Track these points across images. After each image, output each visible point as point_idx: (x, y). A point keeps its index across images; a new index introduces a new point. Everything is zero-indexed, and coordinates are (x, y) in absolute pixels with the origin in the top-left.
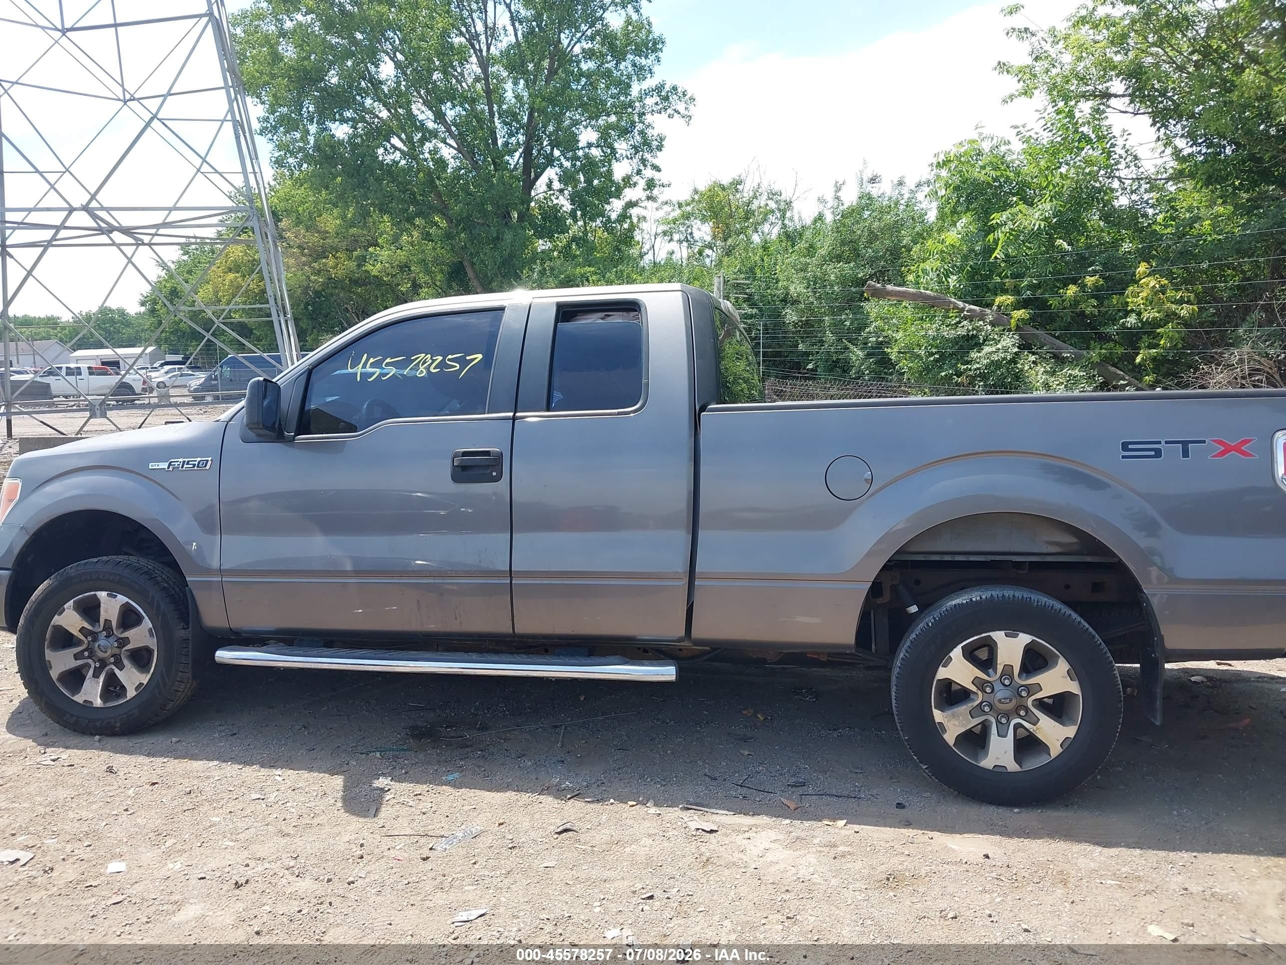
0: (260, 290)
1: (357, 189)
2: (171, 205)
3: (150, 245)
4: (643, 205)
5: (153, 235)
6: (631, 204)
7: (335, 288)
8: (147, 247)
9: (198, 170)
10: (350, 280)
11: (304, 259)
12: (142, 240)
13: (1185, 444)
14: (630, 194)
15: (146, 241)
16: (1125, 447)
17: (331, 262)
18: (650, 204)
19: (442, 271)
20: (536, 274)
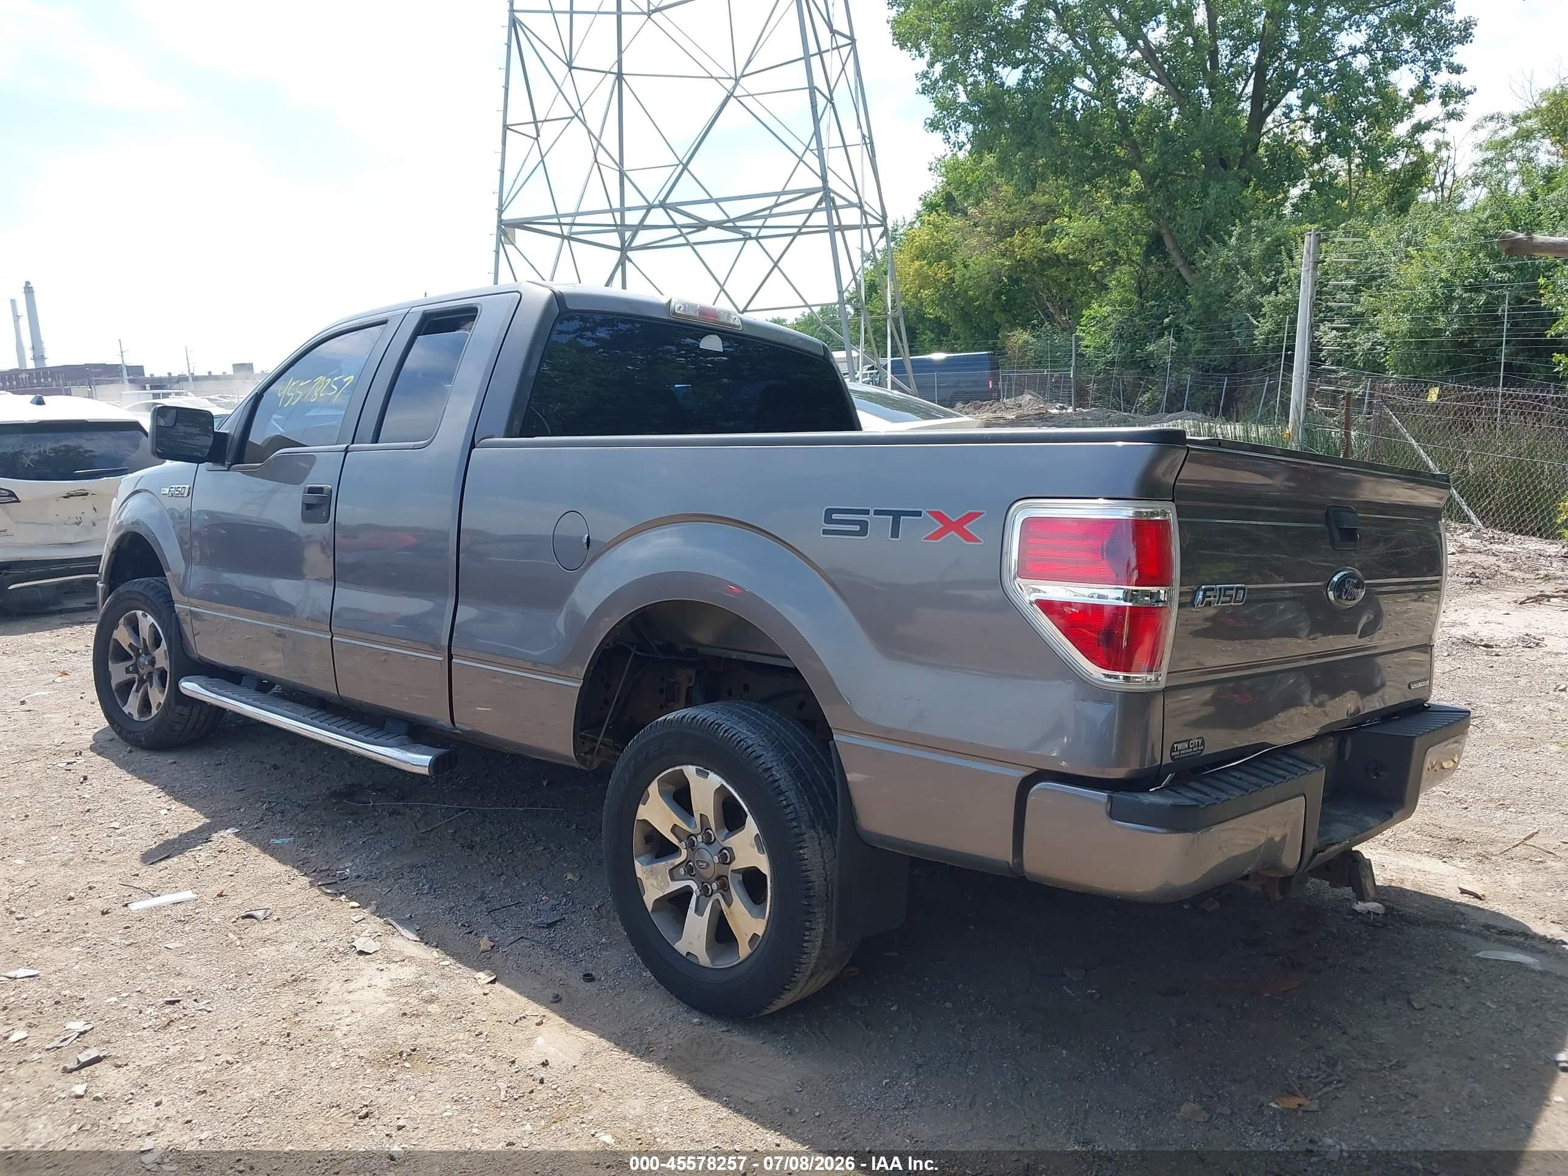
0: (949, 280)
1: (1022, 148)
2: (780, 189)
3: (757, 238)
4: (1440, 126)
5: (760, 228)
6: (1421, 128)
7: (1025, 272)
8: (754, 241)
9: (807, 148)
10: (1040, 261)
11: (988, 239)
12: (749, 234)
13: (897, 515)
14: (1422, 113)
15: (753, 235)
16: (828, 520)
17: (1017, 239)
18: (1452, 125)
19: (1137, 243)
20: (1233, 239)
